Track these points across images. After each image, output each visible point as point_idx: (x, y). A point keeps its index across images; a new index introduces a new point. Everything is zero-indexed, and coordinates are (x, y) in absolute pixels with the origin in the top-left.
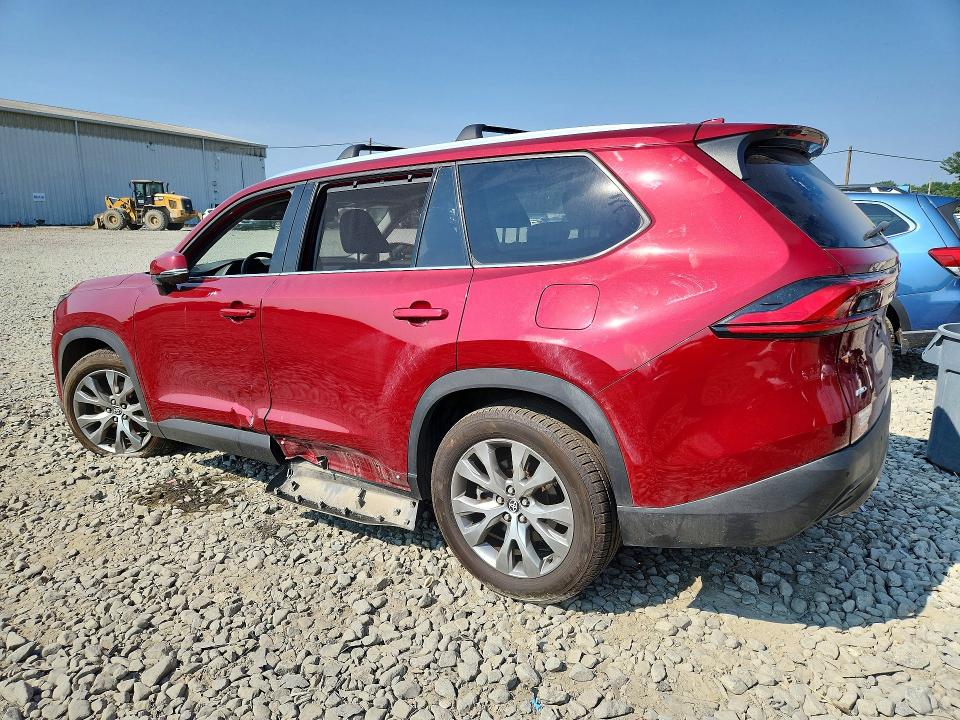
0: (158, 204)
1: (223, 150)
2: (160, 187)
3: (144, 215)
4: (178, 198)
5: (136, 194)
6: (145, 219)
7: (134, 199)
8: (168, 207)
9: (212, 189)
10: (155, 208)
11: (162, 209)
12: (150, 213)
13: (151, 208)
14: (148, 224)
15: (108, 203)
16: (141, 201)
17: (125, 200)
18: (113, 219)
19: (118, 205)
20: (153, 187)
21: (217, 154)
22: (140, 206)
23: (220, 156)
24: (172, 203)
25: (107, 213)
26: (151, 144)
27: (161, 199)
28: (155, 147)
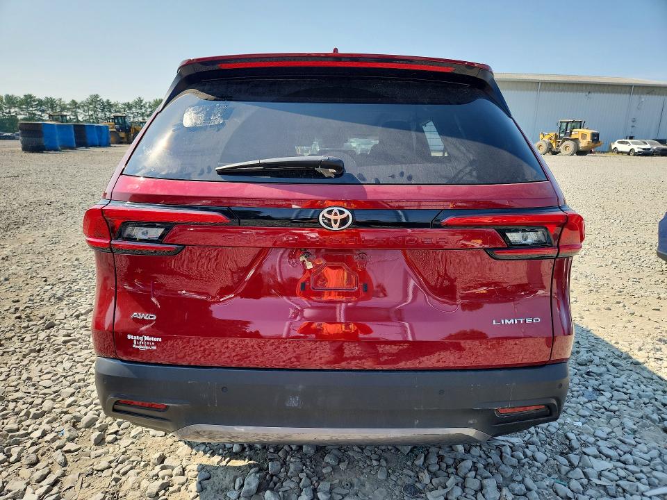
0: (573, 136)
1: (648, 93)
2: (580, 125)
3: (561, 144)
4: (589, 132)
5: (560, 129)
6: (561, 148)
7: (558, 134)
8: (580, 139)
9: (632, 124)
10: (570, 140)
11: (576, 140)
12: (567, 143)
13: (568, 139)
14: (563, 152)
15: (541, 136)
16: (562, 135)
17: (552, 134)
18: (541, 148)
19: (546, 139)
20: (573, 124)
21: (642, 96)
22: (560, 138)
23: (644, 98)
24: (584, 136)
25: (538, 143)
26: (589, 93)
27: (577, 133)
28: (592, 95)
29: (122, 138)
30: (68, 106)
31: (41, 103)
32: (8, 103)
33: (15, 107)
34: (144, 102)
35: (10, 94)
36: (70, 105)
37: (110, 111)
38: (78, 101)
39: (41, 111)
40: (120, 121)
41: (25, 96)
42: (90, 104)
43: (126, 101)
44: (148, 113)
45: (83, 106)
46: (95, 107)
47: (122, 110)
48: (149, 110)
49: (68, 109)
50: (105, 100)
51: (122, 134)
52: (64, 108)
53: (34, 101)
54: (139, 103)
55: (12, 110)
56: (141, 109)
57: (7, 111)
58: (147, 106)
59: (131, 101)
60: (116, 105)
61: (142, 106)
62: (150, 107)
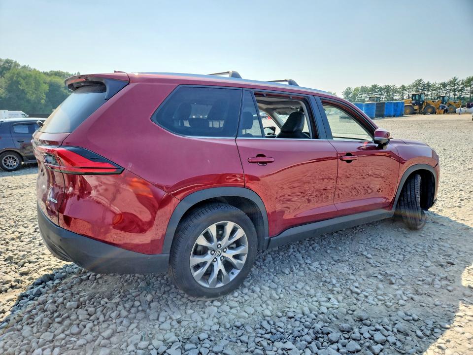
29: (416, 110)
30: (398, 90)
31: (381, 89)
32: (362, 91)
33: (365, 93)
34: (458, 80)
35: (364, 86)
36: (400, 88)
37: (428, 91)
38: (406, 85)
39: (380, 95)
40: (417, 98)
41: (372, 86)
42: (414, 86)
43: (442, 81)
44: (460, 89)
45: (408, 89)
46: (418, 88)
47: (438, 89)
48: (461, 86)
49: (398, 92)
50: (426, 82)
51: (416, 107)
52: (395, 91)
53: (377, 89)
54: (454, 82)
55: (363, 96)
56: (454, 86)
57: (360, 96)
58: (460, 83)
59: (446, 81)
60: (434, 85)
61: (455, 84)
62: (462, 84)
